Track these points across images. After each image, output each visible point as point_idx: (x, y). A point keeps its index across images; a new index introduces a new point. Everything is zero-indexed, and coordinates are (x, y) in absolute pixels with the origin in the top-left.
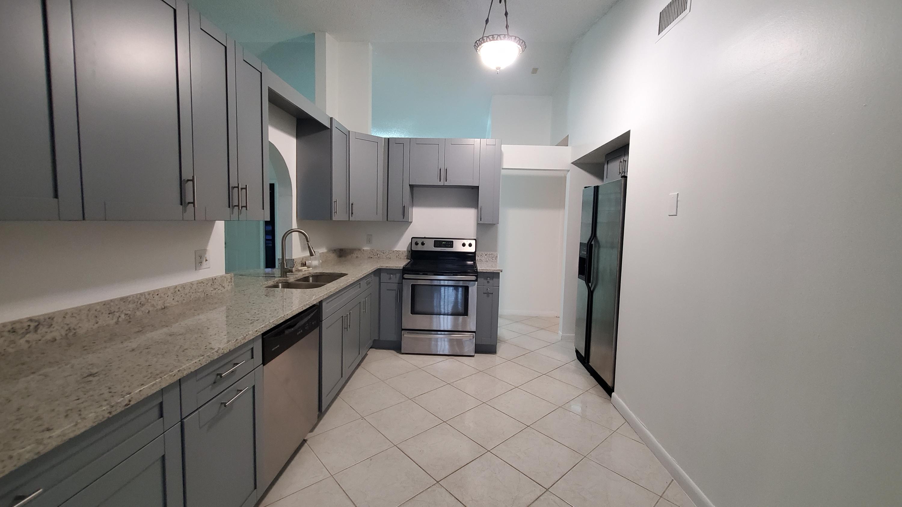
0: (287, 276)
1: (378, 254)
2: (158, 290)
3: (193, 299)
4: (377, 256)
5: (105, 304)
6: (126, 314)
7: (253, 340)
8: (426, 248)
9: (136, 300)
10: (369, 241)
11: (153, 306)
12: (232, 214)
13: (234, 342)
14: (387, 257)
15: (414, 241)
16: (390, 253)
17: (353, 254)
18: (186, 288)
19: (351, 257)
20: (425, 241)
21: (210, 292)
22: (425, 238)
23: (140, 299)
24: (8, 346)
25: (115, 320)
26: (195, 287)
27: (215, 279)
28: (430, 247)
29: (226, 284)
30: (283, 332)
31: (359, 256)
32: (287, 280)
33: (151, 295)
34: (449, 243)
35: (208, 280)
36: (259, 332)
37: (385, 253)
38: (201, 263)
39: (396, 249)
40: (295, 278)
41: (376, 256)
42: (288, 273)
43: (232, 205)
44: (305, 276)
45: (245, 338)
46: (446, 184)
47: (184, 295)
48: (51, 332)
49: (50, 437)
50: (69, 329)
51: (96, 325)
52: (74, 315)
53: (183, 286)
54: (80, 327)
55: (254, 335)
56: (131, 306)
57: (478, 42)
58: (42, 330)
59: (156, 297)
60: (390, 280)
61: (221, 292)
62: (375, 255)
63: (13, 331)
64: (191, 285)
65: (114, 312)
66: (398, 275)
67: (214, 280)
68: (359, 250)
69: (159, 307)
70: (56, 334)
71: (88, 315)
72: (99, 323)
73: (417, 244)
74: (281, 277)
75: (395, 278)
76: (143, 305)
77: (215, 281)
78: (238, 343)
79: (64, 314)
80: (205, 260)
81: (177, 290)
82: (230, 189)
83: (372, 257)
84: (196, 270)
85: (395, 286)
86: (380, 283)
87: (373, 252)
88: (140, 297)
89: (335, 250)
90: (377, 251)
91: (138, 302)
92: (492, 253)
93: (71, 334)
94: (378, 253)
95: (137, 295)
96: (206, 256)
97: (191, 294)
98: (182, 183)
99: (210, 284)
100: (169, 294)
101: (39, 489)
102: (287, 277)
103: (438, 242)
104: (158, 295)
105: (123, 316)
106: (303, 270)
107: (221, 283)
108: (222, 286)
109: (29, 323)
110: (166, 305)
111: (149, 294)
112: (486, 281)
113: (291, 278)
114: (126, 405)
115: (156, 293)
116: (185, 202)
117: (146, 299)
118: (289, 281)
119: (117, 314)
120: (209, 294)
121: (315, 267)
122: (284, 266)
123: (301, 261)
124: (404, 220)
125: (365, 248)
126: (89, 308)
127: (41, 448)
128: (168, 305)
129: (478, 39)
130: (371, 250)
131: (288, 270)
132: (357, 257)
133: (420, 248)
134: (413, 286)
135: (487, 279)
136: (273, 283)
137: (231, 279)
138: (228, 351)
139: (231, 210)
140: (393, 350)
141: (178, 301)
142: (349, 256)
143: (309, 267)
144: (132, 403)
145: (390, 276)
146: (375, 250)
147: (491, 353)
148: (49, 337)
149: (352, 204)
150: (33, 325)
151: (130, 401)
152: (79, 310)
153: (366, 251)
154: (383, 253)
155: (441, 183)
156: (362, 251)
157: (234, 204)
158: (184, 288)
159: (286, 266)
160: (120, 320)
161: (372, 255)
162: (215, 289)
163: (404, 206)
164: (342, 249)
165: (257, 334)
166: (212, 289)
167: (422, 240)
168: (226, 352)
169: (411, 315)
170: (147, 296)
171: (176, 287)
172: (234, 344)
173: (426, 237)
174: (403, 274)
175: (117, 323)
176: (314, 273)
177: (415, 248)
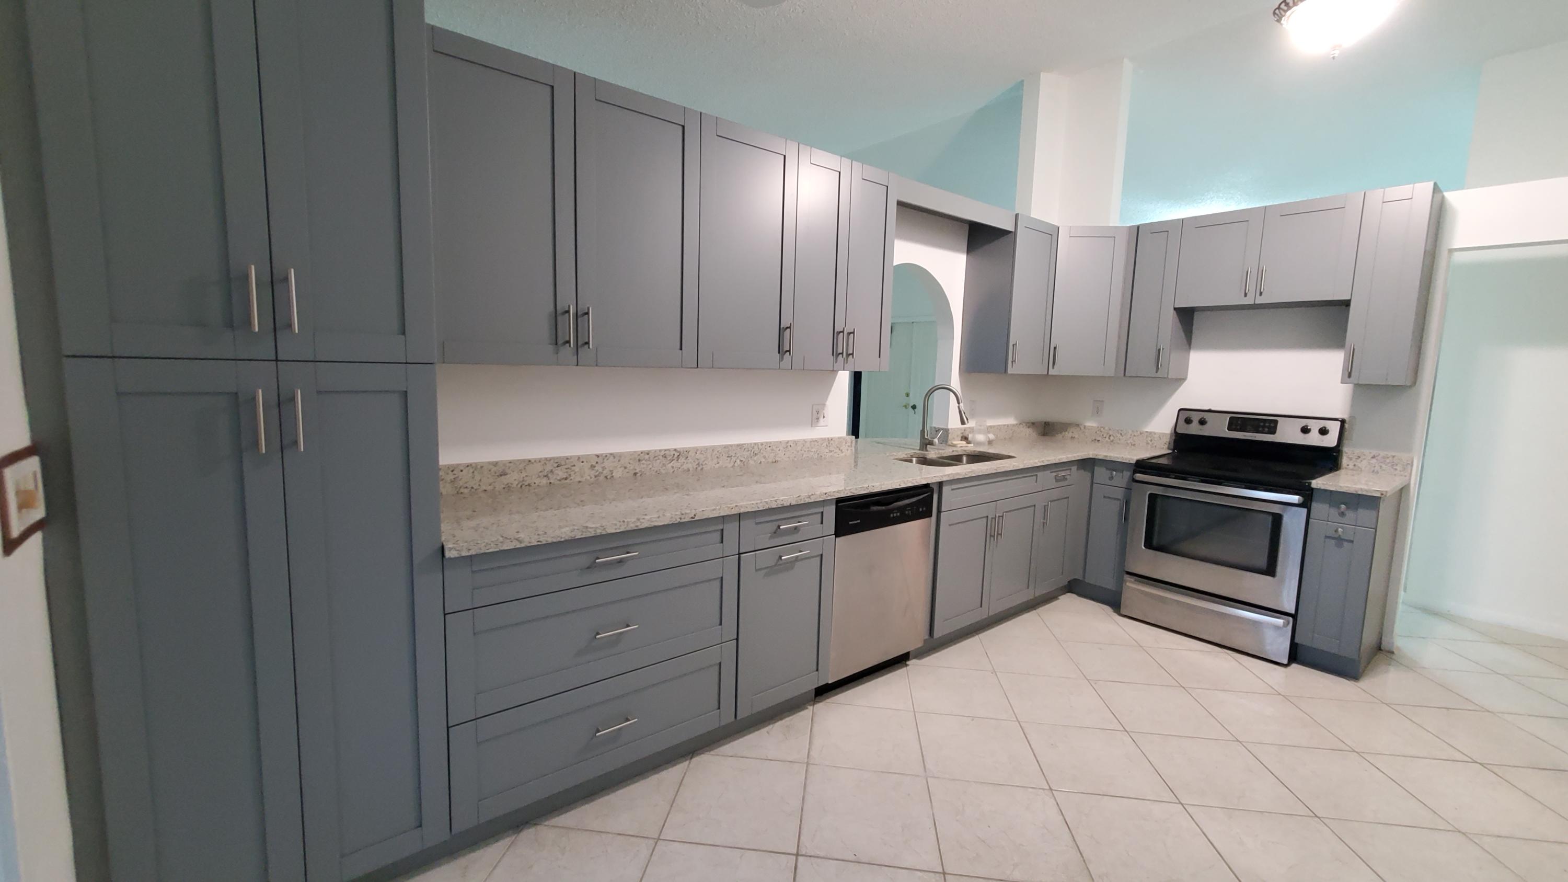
0: (928, 449)
1: (1110, 436)
2: (771, 443)
3: (804, 458)
4: (1109, 438)
5: (726, 447)
6: (741, 461)
7: (824, 503)
8: (1207, 431)
9: (750, 449)
10: (1097, 411)
11: (764, 457)
12: (836, 362)
13: (796, 498)
14: (1129, 442)
15: (1184, 415)
16: (1135, 436)
17: (1067, 433)
18: (798, 445)
19: (1063, 437)
20: (1206, 416)
21: (825, 453)
22: (1210, 411)
23: (753, 448)
24: (662, 467)
25: (732, 464)
26: (808, 445)
27: (832, 440)
28: (1219, 429)
29: (844, 448)
30: (867, 505)
31: (1076, 436)
32: (925, 455)
33: (764, 446)
34: (1267, 424)
35: (823, 439)
36: (829, 496)
37: (1125, 434)
38: (818, 419)
39: (1149, 429)
40: (938, 454)
41: (1107, 439)
42: (928, 446)
43: (836, 354)
44: (957, 454)
45: (809, 497)
46: (1260, 300)
47: (795, 452)
48: (687, 463)
49: (644, 519)
50: (698, 464)
51: (717, 466)
52: (702, 453)
53: (796, 442)
54: (706, 464)
55: (822, 497)
56: (746, 454)
57: (1277, 11)
58: (682, 460)
59: (768, 449)
60: (1109, 480)
61: (837, 456)
62: (1104, 436)
63: (665, 456)
64: (804, 442)
65: (732, 456)
66: (1127, 474)
67: (830, 440)
68: (1078, 425)
69: (770, 460)
70: (690, 466)
71: (712, 455)
72: (720, 464)
73: (1188, 421)
74: (919, 450)
75: (1122, 479)
76: (756, 454)
77: (832, 442)
78: (801, 500)
79: (696, 450)
80: (822, 416)
81: (789, 445)
82: (836, 334)
83: (1098, 441)
84: (812, 426)
85: (1120, 494)
86: (1092, 483)
87: (1101, 431)
88: (754, 447)
89: (1033, 423)
90: (1110, 429)
91: (751, 450)
92: (1394, 454)
93: (699, 469)
94: (1111, 433)
95: (751, 444)
96: (824, 412)
97: (803, 452)
98: (781, 331)
99: (824, 445)
100: (781, 449)
101: (636, 552)
102: (927, 451)
103: (1239, 421)
104: (770, 447)
105: (738, 461)
106: (959, 446)
107: (838, 445)
108: (839, 449)
109: (674, 452)
110: (777, 459)
111: (762, 444)
112: (1334, 512)
113: (932, 454)
114: (692, 518)
115: (769, 445)
116: (783, 350)
117: (759, 449)
118: (928, 457)
119: (734, 459)
120: (823, 456)
121: (979, 444)
122: (924, 436)
123: (962, 433)
124: (1159, 375)
125: (1089, 424)
126: (713, 448)
127: (638, 524)
128: (779, 459)
129: (1277, 7)
130: (1098, 427)
131: (928, 442)
132: (1072, 437)
133: (1194, 429)
134: (1153, 497)
135: (1339, 508)
136: (906, 456)
137: (852, 442)
138: (789, 504)
139: (835, 358)
140: (1109, 606)
141: (789, 457)
142: (1059, 435)
143: (969, 443)
144: (697, 518)
145: (1112, 474)
146: (1106, 428)
147: (1346, 676)
148: (685, 467)
149: (1055, 348)
150: (677, 454)
151: (695, 515)
152: (706, 449)
153: (1089, 429)
154: (1121, 434)
155: (1249, 301)
156: (1082, 428)
157: (839, 352)
158: (796, 444)
159: (927, 436)
160: (736, 465)
161: (1100, 436)
162: (831, 451)
163: (1159, 350)
164: (1048, 422)
165: (827, 497)
166: (828, 451)
167: (1203, 417)
168: (785, 505)
169: (1144, 548)
170: (760, 447)
171: (788, 442)
172: (796, 499)
173: (1213, 409)
174: (1135, 472)
175: (733, 466)
176: (971, 451)
177: (1184, 429)
